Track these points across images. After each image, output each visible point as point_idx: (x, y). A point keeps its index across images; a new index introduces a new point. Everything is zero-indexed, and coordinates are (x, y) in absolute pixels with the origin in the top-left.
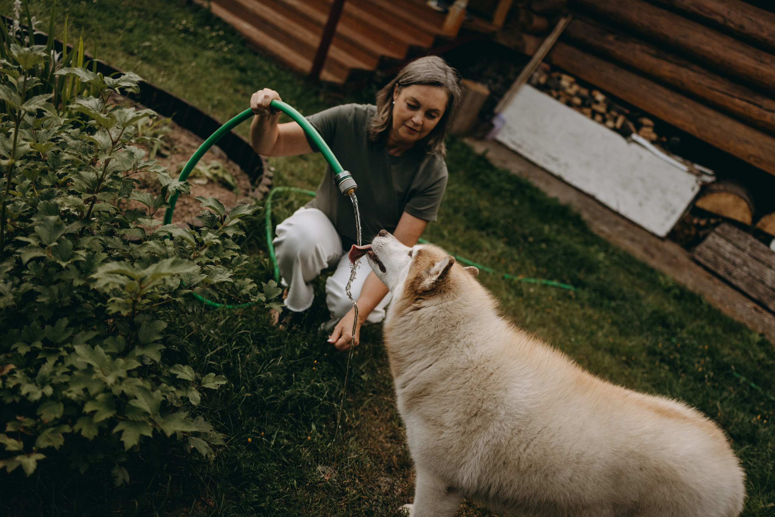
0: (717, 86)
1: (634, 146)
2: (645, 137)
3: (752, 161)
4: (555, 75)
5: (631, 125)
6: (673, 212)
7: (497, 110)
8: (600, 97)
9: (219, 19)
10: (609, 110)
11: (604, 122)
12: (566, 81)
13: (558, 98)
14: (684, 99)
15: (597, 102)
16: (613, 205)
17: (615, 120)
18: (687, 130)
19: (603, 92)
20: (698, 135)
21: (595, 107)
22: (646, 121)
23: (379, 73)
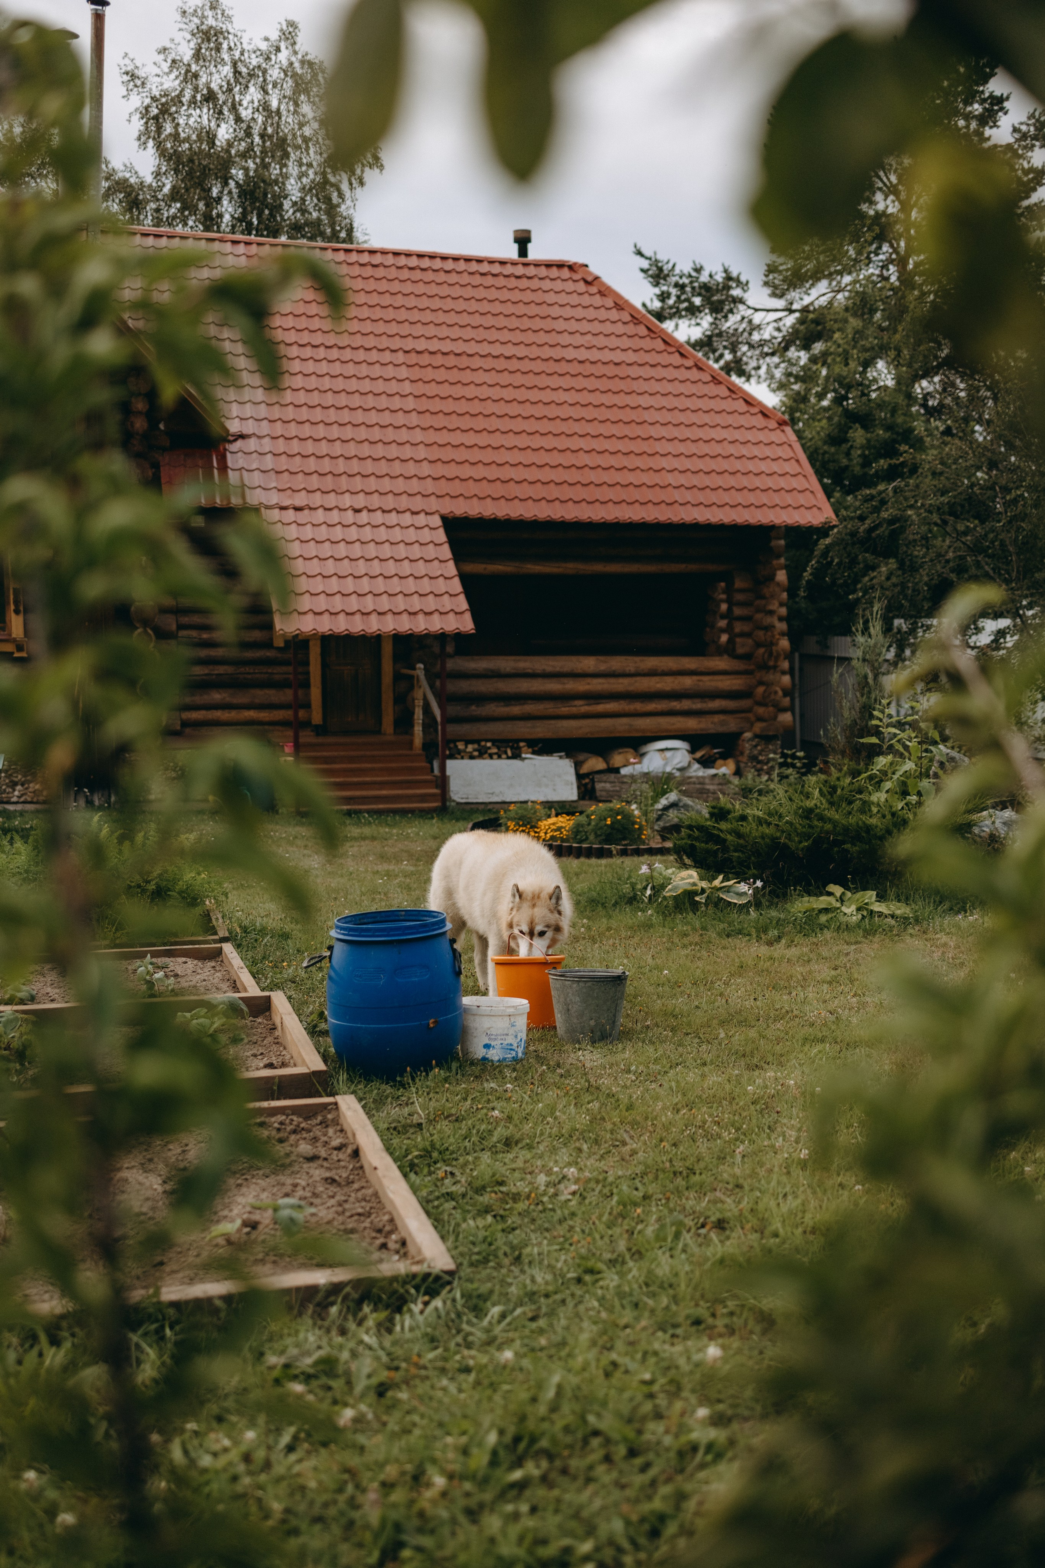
1: (526, 761)
2: (527, 753)
3: (589, 736)
4: (455, 746)
5: (517, 751)
6: (572, 784)
8: (489, 744)
10: (498, 748)
11: (500, 757)
13: (462, 758)
15: (490, 748)
17: (506, 753)
18: (544, 737)
21: (489, 751)
22: (522, 744)
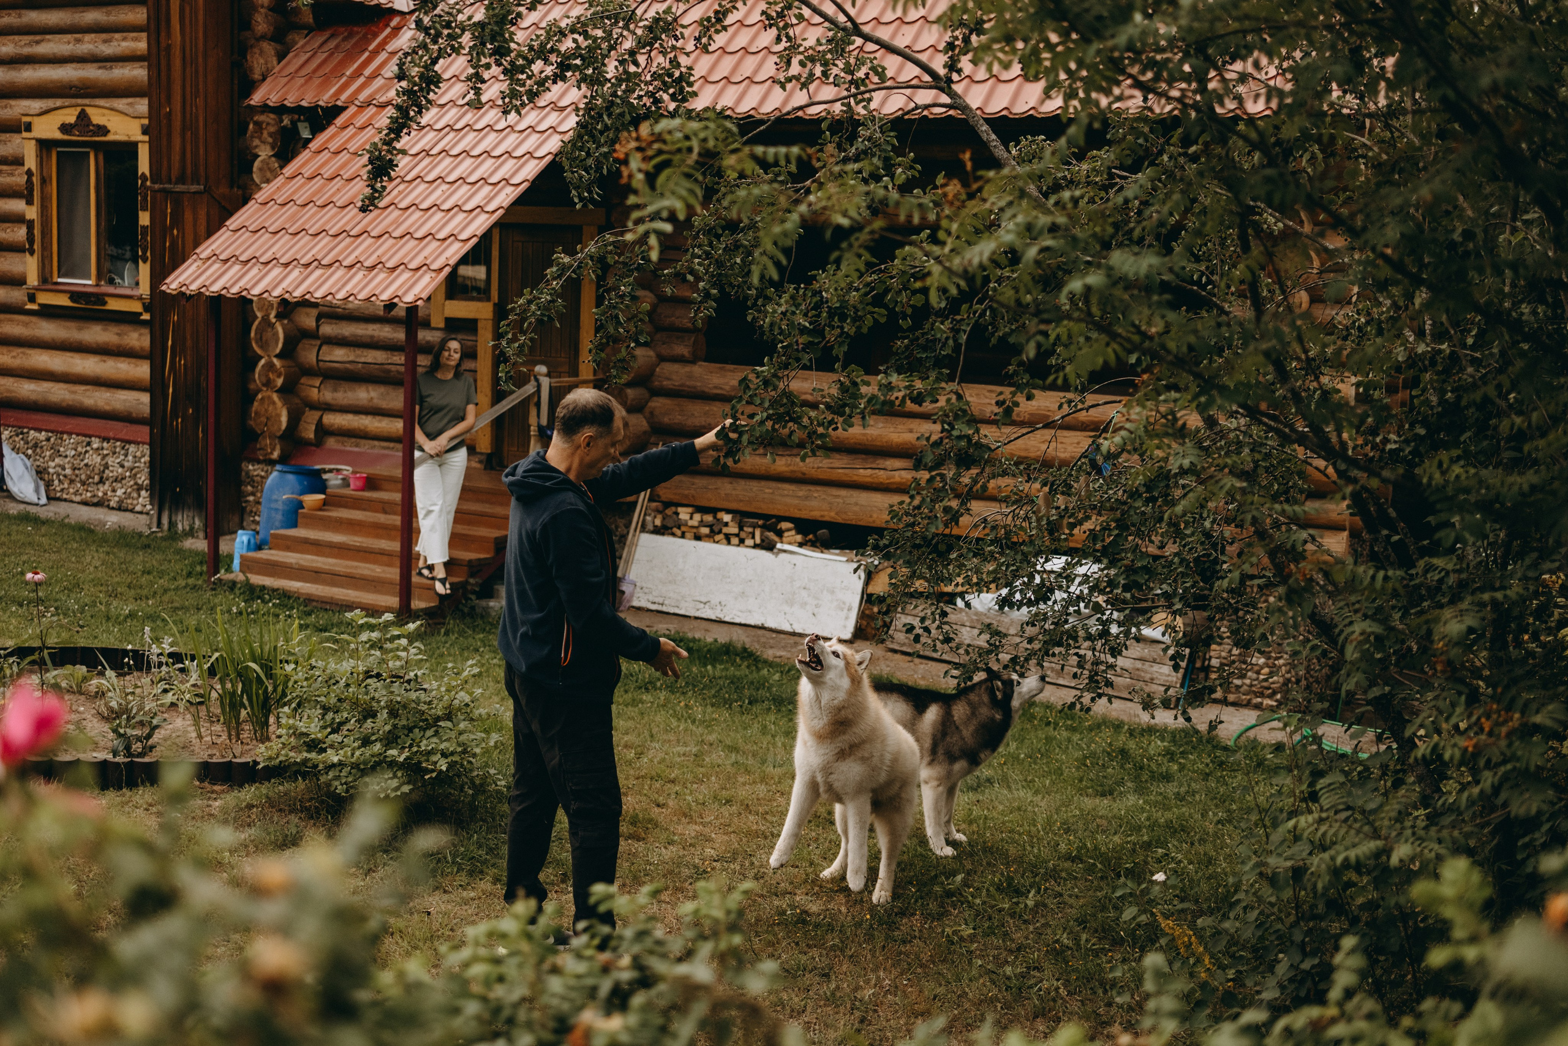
0: (837, 464)
1: (782, 556)
2: (790, 543)
4: (669, 512)
5: (772, 535)
6: (850, 609)
7: (619, 574)
8: (727, 518)
9: (263, 588)
10: (741, 528)
11: (742, 541)
12: (684, 514)
13: (683, 536)
14: (812, 488)
15: (726, 524)
16: (787, 627)
17: (752, 536)
18: (827, 519)
19: (728, 511)
20: (840, 520)
21: (725, 530)
22: (785, 525)
23: (472, 581)
